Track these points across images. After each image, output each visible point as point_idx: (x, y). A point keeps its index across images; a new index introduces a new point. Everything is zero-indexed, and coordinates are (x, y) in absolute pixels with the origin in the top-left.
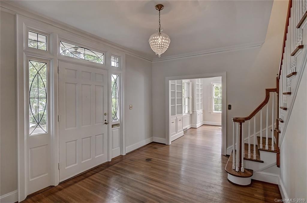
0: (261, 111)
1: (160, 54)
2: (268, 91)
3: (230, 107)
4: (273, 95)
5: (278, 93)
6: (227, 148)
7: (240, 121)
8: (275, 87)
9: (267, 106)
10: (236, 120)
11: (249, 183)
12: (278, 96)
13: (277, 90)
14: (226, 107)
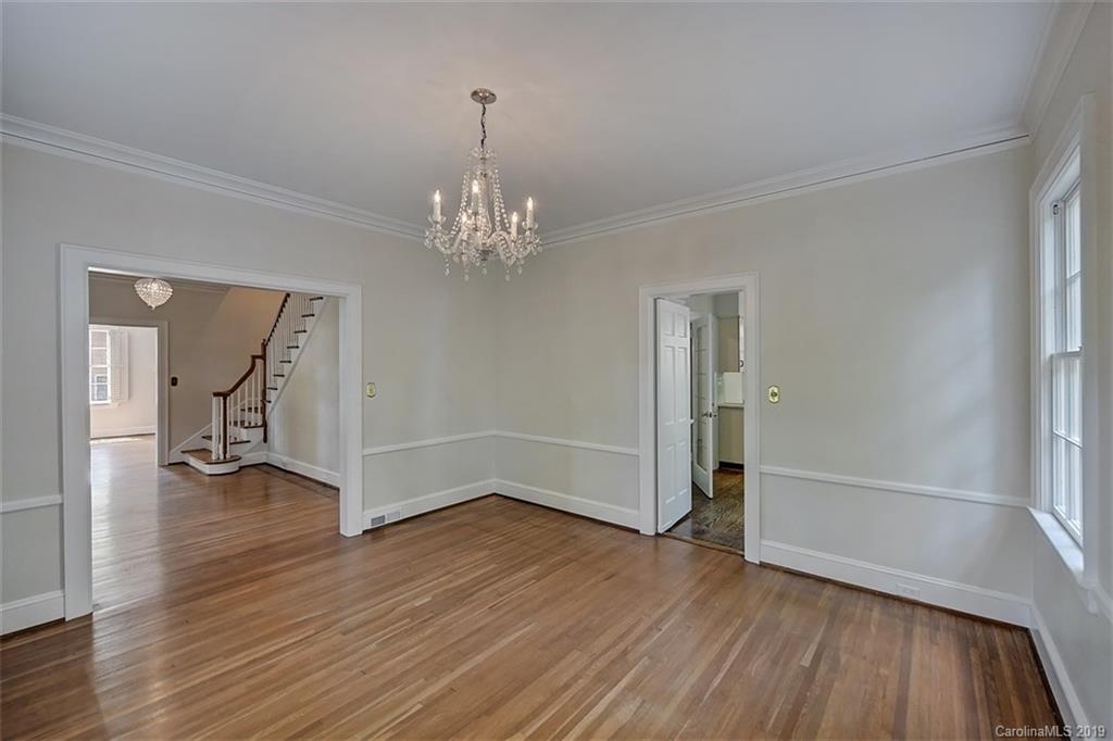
0: (246, 382)
1: (154, 306)
2: (254, 358)
3: (174, 382)
4: (259, 362)
5: (265, 360)
6: (170, 449)
7: (225, 395)
8: (260, 354)
9: (253, 375)
10: (216, 394)
11: (237, 469)
12: (265, 363)
13: (263, 357)
14: (167, 381)
